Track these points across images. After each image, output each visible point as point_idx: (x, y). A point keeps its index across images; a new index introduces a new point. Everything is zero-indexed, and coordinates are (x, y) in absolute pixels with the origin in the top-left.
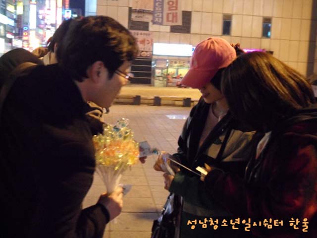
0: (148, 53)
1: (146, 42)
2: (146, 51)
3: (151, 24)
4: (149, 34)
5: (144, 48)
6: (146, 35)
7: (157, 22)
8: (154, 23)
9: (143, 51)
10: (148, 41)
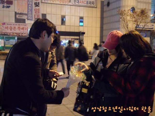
0: (26, 34)
1: (24, 29)
2: (25, 33)
3: (26, 20)
4: (26, 25)
5: (24, 32)
6: (24, 25)
7: (29, 19)
8: (28, 19)
9: (23, 33)
10: (25, 28)
